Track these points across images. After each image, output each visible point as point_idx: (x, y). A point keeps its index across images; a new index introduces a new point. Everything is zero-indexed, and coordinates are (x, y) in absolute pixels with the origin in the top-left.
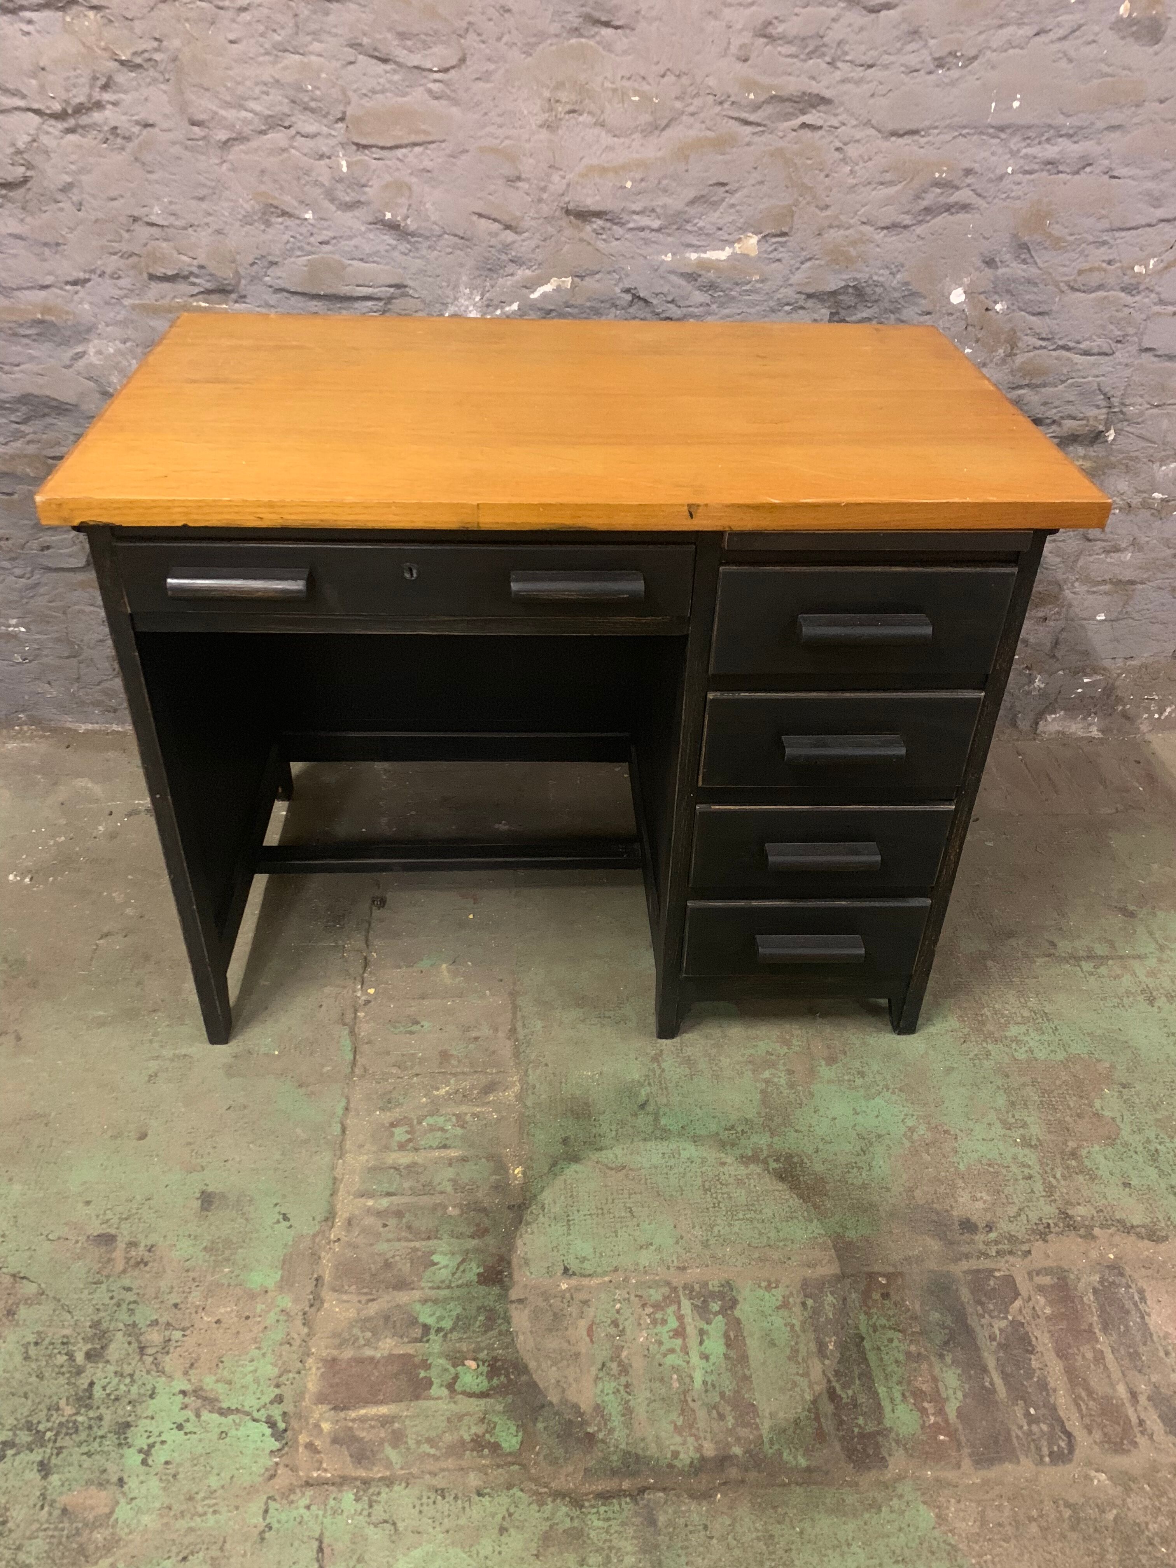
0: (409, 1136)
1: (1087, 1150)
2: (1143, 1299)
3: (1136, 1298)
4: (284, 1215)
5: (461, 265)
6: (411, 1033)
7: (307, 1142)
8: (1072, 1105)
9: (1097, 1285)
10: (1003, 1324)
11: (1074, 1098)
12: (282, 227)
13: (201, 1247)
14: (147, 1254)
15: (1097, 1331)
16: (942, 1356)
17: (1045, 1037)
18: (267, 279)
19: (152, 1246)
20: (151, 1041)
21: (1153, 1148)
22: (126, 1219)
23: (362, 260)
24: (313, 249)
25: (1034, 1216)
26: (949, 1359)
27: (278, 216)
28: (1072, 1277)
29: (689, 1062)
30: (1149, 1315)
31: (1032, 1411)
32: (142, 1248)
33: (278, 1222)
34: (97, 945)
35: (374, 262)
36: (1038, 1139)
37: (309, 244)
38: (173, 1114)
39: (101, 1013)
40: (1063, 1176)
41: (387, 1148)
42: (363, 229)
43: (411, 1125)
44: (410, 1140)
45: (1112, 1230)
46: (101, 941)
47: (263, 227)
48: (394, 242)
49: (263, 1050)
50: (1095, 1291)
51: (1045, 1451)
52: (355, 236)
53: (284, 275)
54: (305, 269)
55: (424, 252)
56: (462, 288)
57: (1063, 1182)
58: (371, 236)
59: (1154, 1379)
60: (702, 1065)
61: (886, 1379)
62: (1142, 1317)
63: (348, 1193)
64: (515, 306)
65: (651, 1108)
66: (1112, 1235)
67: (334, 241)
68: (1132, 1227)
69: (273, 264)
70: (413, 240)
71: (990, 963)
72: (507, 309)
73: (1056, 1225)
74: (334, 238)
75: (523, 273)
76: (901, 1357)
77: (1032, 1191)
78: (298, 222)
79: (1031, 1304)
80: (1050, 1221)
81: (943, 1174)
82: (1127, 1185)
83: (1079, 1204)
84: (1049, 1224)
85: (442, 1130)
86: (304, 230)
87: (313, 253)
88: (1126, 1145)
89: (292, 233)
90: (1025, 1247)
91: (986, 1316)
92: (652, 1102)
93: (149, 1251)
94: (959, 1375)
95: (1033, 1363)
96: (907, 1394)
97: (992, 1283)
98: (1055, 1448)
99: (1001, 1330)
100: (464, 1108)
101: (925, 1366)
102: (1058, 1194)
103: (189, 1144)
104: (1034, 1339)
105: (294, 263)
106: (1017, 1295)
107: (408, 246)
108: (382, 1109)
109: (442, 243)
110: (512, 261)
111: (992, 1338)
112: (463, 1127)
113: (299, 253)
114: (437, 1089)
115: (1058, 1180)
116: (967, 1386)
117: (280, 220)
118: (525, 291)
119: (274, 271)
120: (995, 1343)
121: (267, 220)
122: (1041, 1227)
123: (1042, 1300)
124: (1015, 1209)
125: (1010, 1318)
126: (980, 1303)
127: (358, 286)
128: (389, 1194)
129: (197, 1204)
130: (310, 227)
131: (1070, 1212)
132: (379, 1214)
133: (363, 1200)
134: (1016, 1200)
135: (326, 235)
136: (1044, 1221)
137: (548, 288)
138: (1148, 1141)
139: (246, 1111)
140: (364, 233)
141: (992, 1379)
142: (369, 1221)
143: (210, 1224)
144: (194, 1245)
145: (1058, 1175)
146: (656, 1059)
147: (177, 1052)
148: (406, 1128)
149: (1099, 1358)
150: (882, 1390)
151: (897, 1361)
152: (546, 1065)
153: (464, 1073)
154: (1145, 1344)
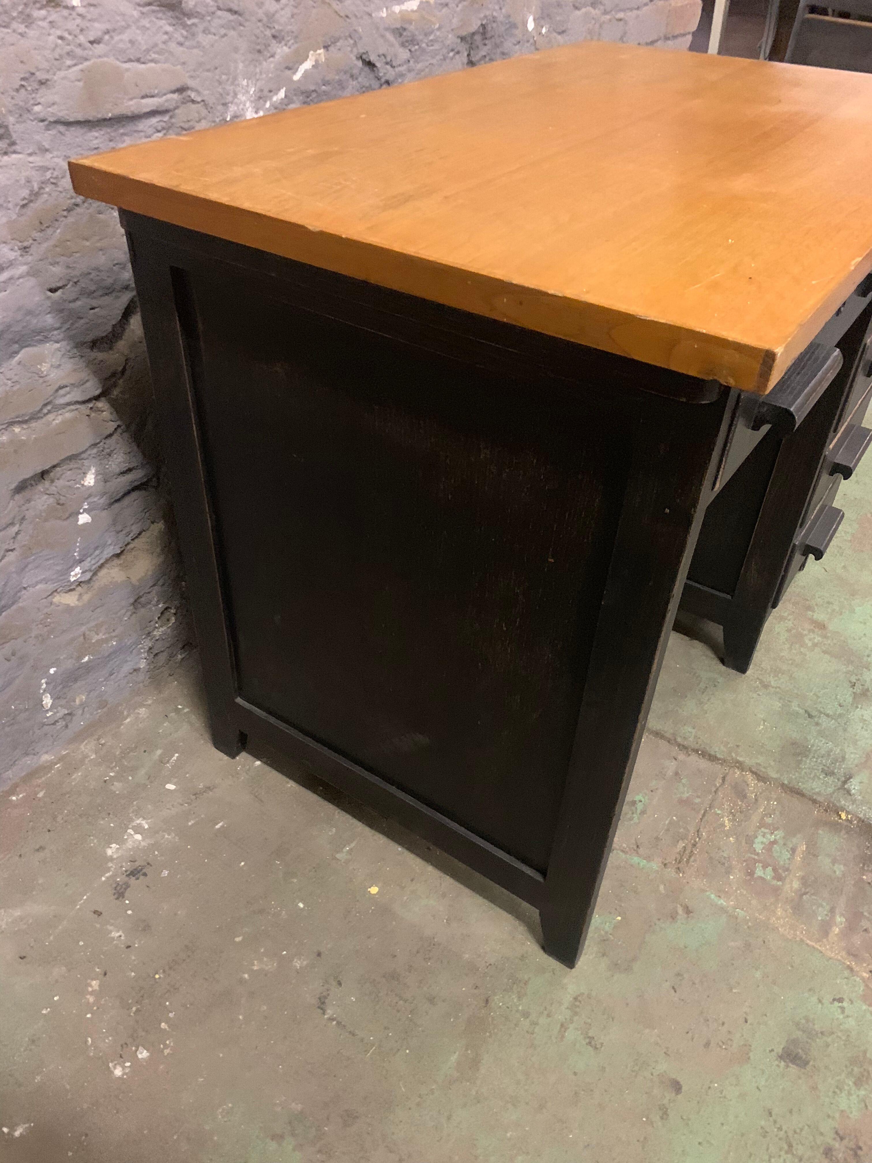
0: (770, 868)
4: (834, 1000)
5: (236, 50)
6: (643, 812)
7: (748, 945)
12: (45, 24)
13: (854, 1088)
14: (846, 1142)
18: (37, 108)
19: (837, 1133)
20: (534, 1024)
22: (790, 1146)
23: (138, 60)
24: (85, 53)
27: (40, 9)
29: (777, 672)
32: (837, 1145)
33: (843, 1009)
34: (331, 1019)
35: (152, 61)
37: (80, 45)
38: (657, 1044)
39: (454, 1058)
41: (776, 891)
42: (136, 14)
43: (756, 861)
44: (775, 870)
46: (329, 1011)
47: (22, 28)
48: (169, 29)
49: (607, 927)
52: (128, 26)
53: (56, 98)
54: (81, 84)
55: (201, 38)
56: (240, 79)
58: (145, 22)
60: (785, 667)
63: (819, 941)
64: (282, 94)
65: (814, 713)
67: (107, 37)
69: (42, 83)
70: (189, 22)
72: (275, 99)
74: (107, 32)
75: (282, 51)
78: (65, 12)
85: (775, 842)
86: (71, 25)
87: (86, 59)
89: (59, 33)
92: (809, 710)
93: (842, 1139)
100: (755, 819)
103: (707, 1045)
105: (64, 78)
107: (185, 33)
108: (728, 872)
109: (216, 22)
110: (274, 37)
112: (777, 829)
113: (69, 62)
114: (723, 825)
117: (43, 12)
118: (288, 72)
119: (46, 96)
121: (29, 16)
127: (143, 97)
128: (832, 910)
129: (793, 1069)
130: (79, 21)
132: (851, 928)
133: (831, 935)
135: (97, 29)
137: (307, 65)
139: (686, 976)
140: (138, 20)
142: (857, 940)
143: (826, 1067)
144: (849, 1094)
146: (766, 686)
147: (566, 1004)
148: (759, 865)
152: (738, 746)
153: (713, 800)
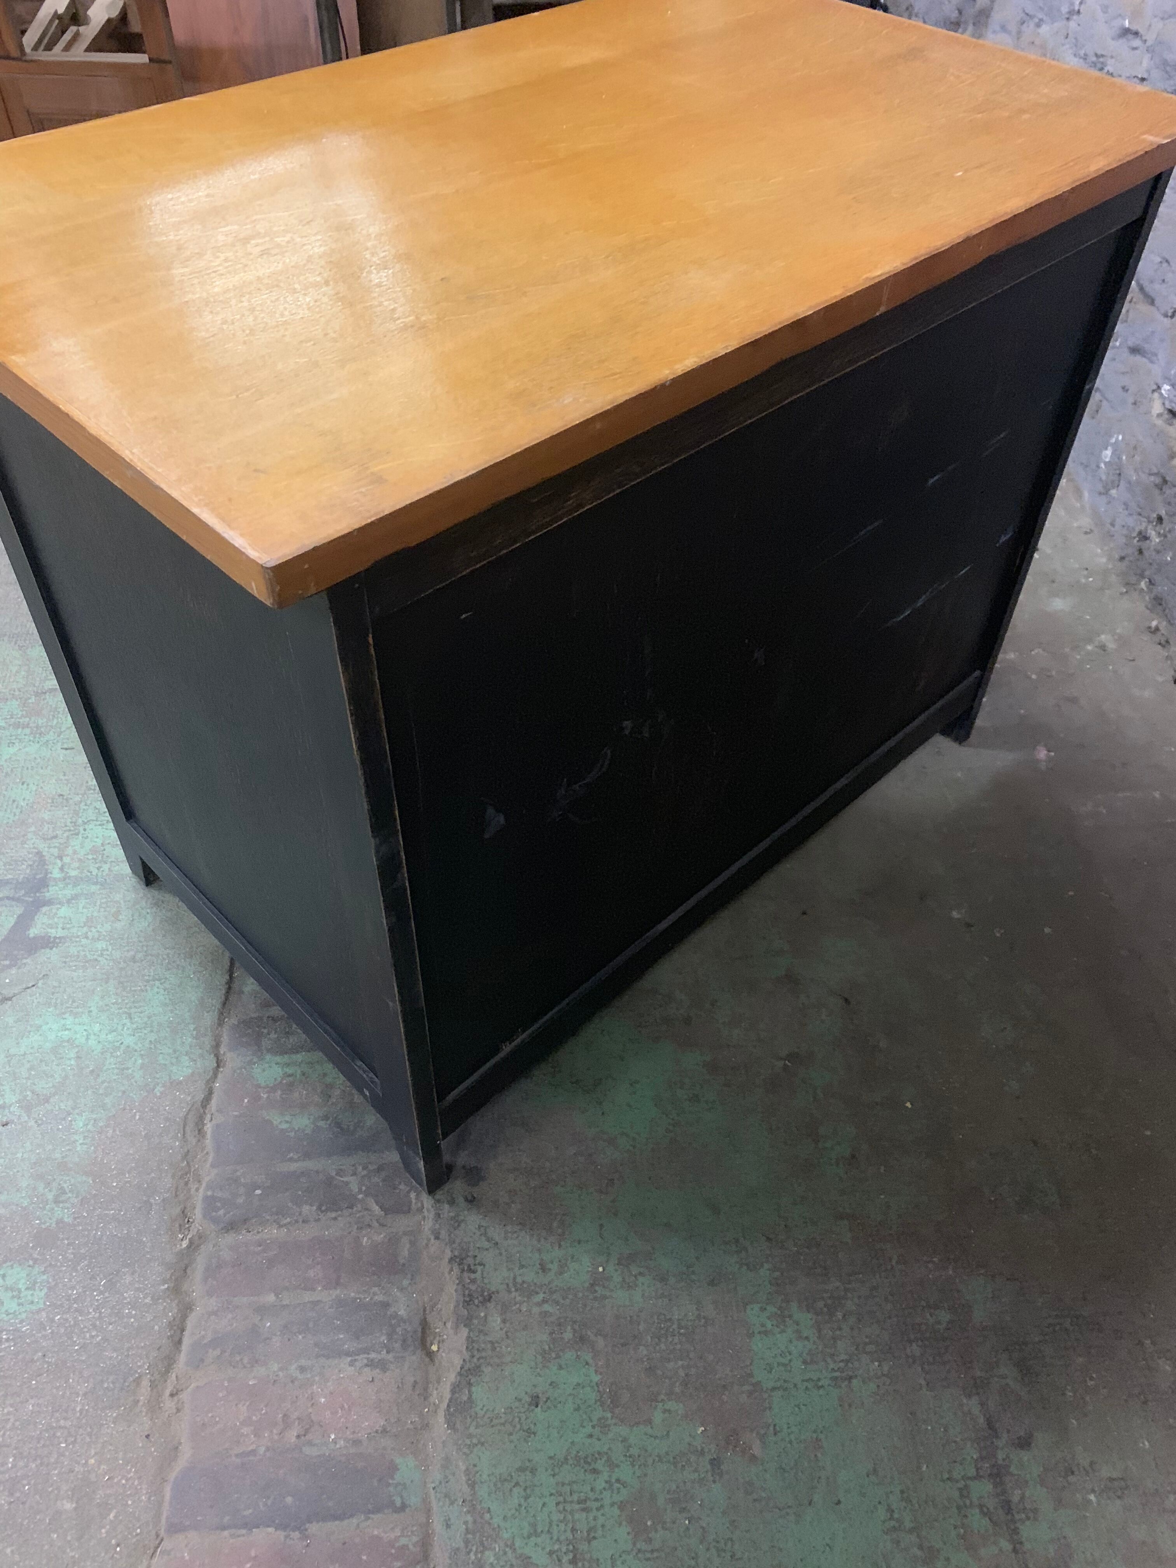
1: (591, 1361)
2: (371, 1364)
3: (373, 1355)
8: (671, 1365)
9: (392, 1310)
10: (354, 1187)
11: (682, 1373)
15: (338, 1292)
16: (326, 1118)
17: (797, 1364)
21: (599, 1465)
25: (488, 1257)
26: (321, 1123)
28: (405, 1282)
30: (351, 1364)
31: (258, 1192)
36: (605, 1297)
40: (545, 1314)
45: (467, 1356)
50: (386, 1305)
51: (219, 1194)
57: (536, 1310)
59: (276, 1341)
61: (309, 1063)
62: (348, 1354)
66: (460, 1352)
68: (470, 1384)
71: (945, 1316)
73: (473, 1281)
76: (328, 1080)
77: (522, 1266)
79: (376, 1224)
80: (478, 1275)
81: (548, 1164)
82: (535, 1401)
83: (504, 1321)
84: (474, 1272)
88: (603, 1425)
90: (444, 1234)
91: (365, 1172)
94: (304, 1130)
95: (308, 1207)
96: (291, 1079)
97: (402, 1187)
98: (219, 1204)
99: (347, 1183)
101: (317, 1099)
102: (518, 1299)
104: (334, 1215)
106: (386, 1211)
111: (340, 1172)
115: (539, 1304)
116: (292, 1134)
120: (333, 1174)
122: (470, 1261)
123: (380, 1238)
124: (497, 1239)
125: (360, 1196)
126: (380, 1169)
131: (491, 1305)
134: (510, 1242)
136: (479, 1268)
138: (612, 1465)
141: (296, 1161)
145: (547, 1307)
149: (308, 1286)
150: (299, 1057)
151: (325, 1075)
154: (316, 1345)
